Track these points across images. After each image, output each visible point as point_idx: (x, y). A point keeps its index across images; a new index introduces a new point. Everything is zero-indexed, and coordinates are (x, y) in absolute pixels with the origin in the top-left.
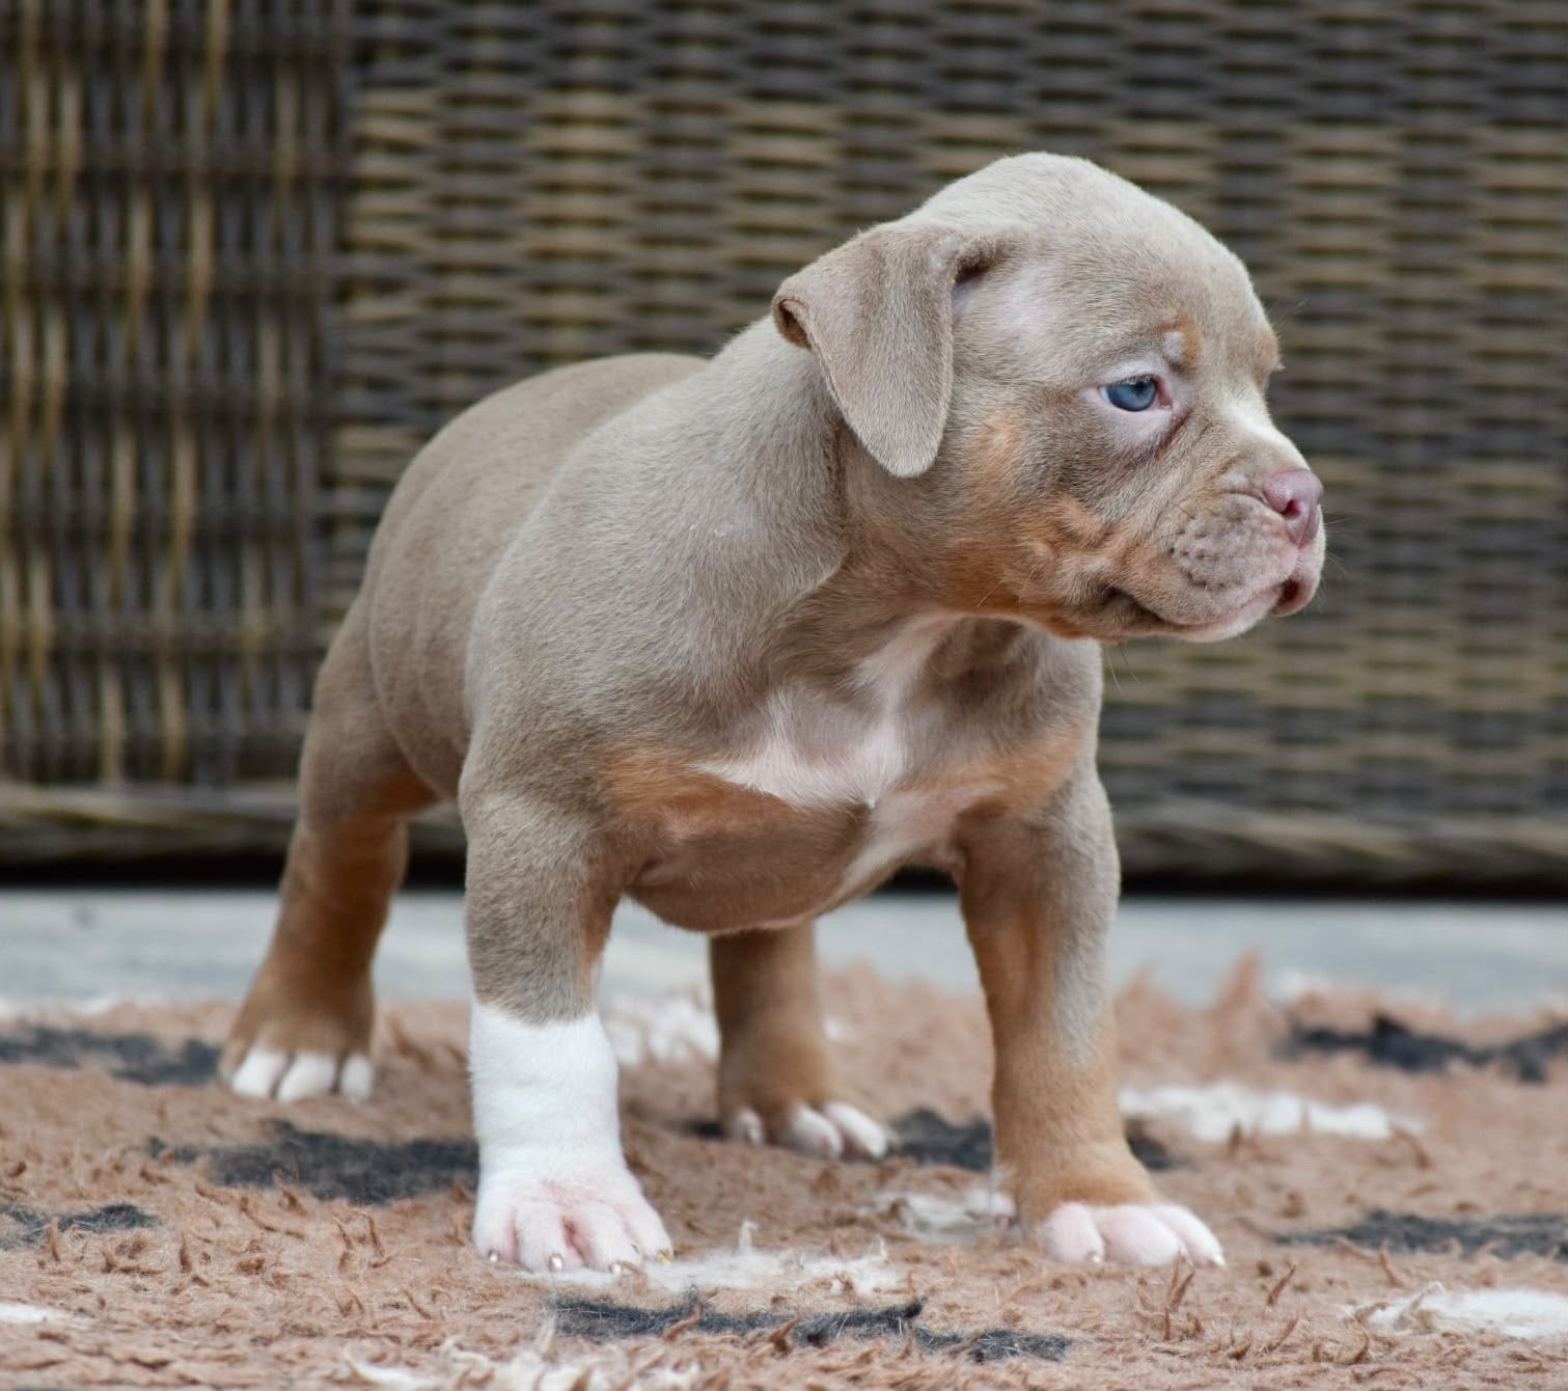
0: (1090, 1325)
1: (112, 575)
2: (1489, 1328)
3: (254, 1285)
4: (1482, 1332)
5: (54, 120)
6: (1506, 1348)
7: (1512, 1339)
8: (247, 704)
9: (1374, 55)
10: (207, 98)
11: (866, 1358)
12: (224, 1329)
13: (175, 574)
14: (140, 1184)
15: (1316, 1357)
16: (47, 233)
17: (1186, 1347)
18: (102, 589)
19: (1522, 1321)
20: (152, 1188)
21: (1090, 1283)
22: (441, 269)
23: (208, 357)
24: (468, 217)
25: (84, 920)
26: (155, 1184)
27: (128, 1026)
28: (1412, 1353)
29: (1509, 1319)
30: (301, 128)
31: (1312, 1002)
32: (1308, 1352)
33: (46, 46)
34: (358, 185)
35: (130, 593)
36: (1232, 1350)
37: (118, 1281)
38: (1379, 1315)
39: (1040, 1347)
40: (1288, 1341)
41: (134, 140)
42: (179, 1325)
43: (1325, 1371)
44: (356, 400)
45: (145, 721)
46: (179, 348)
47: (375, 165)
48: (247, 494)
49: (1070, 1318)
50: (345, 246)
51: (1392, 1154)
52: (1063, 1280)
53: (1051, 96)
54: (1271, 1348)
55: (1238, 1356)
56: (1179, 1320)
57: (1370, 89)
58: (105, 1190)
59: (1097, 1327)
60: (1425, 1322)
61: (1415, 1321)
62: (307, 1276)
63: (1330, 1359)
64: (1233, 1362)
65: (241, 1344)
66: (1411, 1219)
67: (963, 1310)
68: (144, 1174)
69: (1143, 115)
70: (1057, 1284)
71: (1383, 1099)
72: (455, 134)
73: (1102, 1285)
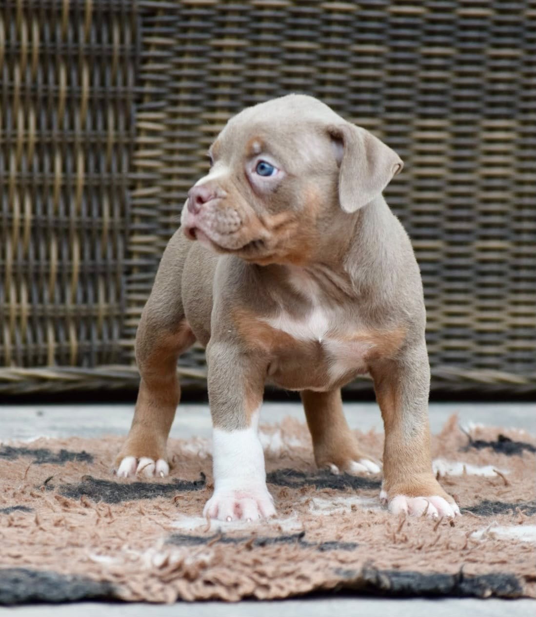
0: (368, 539)
1: (50, 290)
2: (515, 538)
3: (63, 531)
4: (513, 540)
5: (26, 126)
6: (521, 545)
7: (524, 542)
8: (100, 337)
9: (510, 93)
10: (82, 116)
11: (279, 551)
12: (46, 545)
13: (73, 289)
14: (30, 498)
15: (448, 548)
16: (24, 167)
17: (400, 546)
18: (46, 295)
19: (528, 536)
20: (34, 499)
21: (372, 526)
22: (169, 176)
23: (84, 210)
24: (177, 157)
25: (40, 414)
26: (35, 498)
27: (41, 446)
28: (484, 547)
29: (524, 535)
30: (116, 127)
31: (478, 432)
32: (444, 547)
33: (23, 98)
34: (137, 147)
35: (57, 297)
36: (418, 546)
37: (13, 530)
38: (474, 535)
39: (347, 547)
40: (438, 543)
41: (56, 131)
42: (31, 544)
43: (450, 553)
44: (138, 225)
45: (64, 343)
46: (73, 207)
47: (143, 139)
48: (99, 260)
49: (361, 537)
50: (133, 168)
51: (495, 482)
52: (362, 525)
53: (391, 110)
54: (431, 546)
55: (420, 548)
56: (399, 536)
57: (508, 105)
58: (17, 500)
59: (370, 540)
60: (492, 536)
61: (488, 537)
62: (82, 526)
63: (452, 549)
64: (417, 551)
65: (50, 549)
66: (497, 503)
67: (322, 535)
68: (32, 495)
69: (425, 116)
70: (360, 526)
71: (496, 463)
72: (173, 127)
73: (376, 526)
